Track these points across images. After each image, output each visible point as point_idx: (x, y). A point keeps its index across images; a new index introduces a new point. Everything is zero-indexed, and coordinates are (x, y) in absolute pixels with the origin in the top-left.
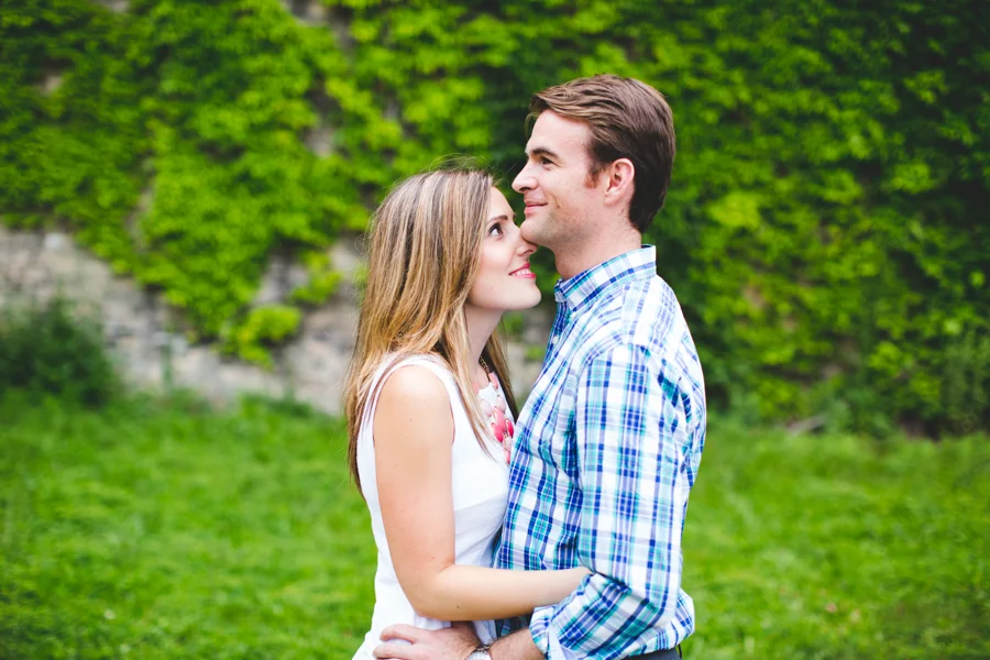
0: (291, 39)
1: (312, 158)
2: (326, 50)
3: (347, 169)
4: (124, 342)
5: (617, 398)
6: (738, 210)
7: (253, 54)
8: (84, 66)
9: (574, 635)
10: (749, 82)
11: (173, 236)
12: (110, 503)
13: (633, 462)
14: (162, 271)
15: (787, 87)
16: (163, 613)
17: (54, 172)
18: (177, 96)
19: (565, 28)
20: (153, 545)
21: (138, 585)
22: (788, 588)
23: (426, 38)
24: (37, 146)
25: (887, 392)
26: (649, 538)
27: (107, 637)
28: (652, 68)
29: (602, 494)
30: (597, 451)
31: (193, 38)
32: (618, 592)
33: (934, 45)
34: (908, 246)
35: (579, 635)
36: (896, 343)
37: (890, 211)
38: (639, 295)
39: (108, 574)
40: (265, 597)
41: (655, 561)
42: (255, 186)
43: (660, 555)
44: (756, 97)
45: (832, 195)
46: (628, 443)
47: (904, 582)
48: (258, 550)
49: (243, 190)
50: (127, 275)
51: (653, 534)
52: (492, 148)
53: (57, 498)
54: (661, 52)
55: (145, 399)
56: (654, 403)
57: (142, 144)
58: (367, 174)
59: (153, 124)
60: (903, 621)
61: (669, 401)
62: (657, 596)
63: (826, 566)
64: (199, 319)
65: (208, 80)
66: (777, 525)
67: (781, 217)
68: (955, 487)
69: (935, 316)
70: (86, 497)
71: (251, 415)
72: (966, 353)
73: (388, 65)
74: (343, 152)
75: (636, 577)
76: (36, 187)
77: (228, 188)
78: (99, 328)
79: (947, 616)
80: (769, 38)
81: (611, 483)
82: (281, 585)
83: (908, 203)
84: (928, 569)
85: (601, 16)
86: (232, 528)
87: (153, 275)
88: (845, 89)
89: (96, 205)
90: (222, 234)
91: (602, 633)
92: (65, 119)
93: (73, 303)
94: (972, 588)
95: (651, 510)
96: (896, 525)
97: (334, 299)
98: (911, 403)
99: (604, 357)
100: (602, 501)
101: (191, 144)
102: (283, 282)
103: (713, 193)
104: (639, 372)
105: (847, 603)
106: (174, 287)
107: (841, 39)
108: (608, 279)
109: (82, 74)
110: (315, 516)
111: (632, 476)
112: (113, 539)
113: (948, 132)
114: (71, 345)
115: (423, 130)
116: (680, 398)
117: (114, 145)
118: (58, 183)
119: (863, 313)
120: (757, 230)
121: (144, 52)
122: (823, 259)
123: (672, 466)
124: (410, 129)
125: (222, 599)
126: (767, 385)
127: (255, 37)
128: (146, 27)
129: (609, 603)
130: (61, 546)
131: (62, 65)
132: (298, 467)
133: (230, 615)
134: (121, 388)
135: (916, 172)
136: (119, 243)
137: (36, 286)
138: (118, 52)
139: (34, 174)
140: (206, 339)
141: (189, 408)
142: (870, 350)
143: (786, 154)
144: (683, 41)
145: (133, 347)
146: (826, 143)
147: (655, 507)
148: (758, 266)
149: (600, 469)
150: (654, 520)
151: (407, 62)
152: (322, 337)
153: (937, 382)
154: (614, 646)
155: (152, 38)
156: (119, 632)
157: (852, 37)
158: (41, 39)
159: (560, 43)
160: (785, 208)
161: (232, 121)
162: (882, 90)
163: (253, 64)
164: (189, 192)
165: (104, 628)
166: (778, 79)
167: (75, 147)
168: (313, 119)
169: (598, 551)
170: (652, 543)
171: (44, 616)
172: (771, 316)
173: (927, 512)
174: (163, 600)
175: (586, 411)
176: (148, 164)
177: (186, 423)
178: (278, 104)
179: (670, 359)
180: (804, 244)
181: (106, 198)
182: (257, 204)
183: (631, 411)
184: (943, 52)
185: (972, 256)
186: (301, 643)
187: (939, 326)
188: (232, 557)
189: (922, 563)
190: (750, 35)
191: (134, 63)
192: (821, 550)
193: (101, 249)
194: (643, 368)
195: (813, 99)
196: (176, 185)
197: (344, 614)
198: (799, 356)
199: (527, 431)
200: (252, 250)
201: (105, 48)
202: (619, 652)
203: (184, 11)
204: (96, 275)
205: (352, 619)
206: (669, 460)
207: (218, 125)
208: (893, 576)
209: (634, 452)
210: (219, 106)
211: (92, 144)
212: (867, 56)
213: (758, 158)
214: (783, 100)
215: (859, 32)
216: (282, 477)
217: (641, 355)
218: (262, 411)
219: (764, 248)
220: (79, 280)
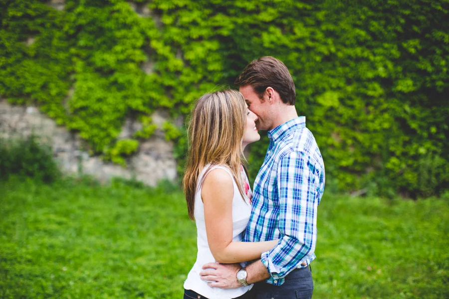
0: (136, 23)
1: (144, 75)
2: (151, 28)
3: (160, 80)
4: (61, 155)
5: (292, 171)
6: (329, 99)
7: (119, 29)
8: (45, 34)
9: (278, 259)
10: (335, 43)
11: (83, 108)
12: (60, 223)
13: (298, 194)
14: (78, 124)
15: (352, 46)
16: (86, 268)
17: (31, 80)
18: (86, 47)
19: (255, 19)
20: (79, 241)
21: (75, 257)
22: (351, 260)
23: (194, 23)
24: (23, 68)
25: (393, 179)
26: (305, 222)
27: (63, 278)
28: (293, 37)
29: (287, 206)
30: (285, 190)
31: (93, 22)
32: (294, 241)
33: (416, 29)
34: (403, 115)
35: (279, 259)
36: (398, 157)
37: (395, 100)
38: (299, 134)
39: (62, 252)
40: (129, 262)
41: (307, 230)
42: (119, 86)
43: (309, 228)
44: (338, 50)
45: (370, 93)
46: (296, 187)
47: (400, 258)
48: (125, 243)
49: (114, 88)
50: (63, 125)
51: (306, 220)
52: (223, 71)
53: (36, 221)
54: (296, 30)
55: (70, 179)
56: (306, 172)
57: (70, 68)
58: (168, 82)
59: (75, 59)
60: (399, 273)
61: (311, 172)
62: (308, 243)
63: (367, 251)
64: (94, 144)
65: (99, 41)
66: (346, 235)
67: (349, 102)
68: (422, 220)
69: (415, 146)
70: (49, 221)
71: (117, 187)
72: (428, 162)
73: (177, 34)
74: (158, 72)
75: (300, 236)
76: (23, 86)
77: (107, 88)
78: (50, 148)
79: (418, 272)
80: (343, 25)
81: (290, 202)
82: (136, 258)
83: (404, 97)
84: (410, 253)
85: (271, 14)
86: (112, 235)
87: (74, 125)
88: (377, 47)
89: (49, 94)
90: (105, 108)
91: (288, 258)
92: (36, 57)
93: (39, 137)
94: (429, 261)
95: (305, 211)
96: (397, 235)
97: (153, 137)
98: (404, 184)
99: (287, 156)
100: (287, 208)
101: (91, 68)
102: (131, 129)
103: (319, 92)
104: (300, 161)
105: (376, 266)
106: (84, 131)
107: (375, 26)
108: (287, 128)
109: (44, 37)
110: (148, 229)
111: (298, 199)
112: (62, 238)
113: (421, 66)
114: (38, 156)
115: (193, 63)
116: (316, 171)
117: (57, 68)
118: (33, 85)
119: (384, 144)
120: (338, 108)
121: (71, 28)
122: (367, 120)
123: (313, 195)
124: (187, 63)
125: (111, 263)
126: (342, 176)
127: (120, 22)
128: (72, 17)
129: (290, 246)
130: (40, 241)
131: (35, 33)
132: (139, 209)
133: (115, 269)
134: (60, 174)
135: (407, 84)
136: (59, 111)
137: (23, 129)
138: (60, 28)
139: (22, 81)
140: (97, 154)
141: (90, 184)
142: (386, 160)
143: (350, 75)
144: (306, 25)
145: (65, 156)
146: (368, 70)
147: (307, 210)
148: (338, 123)
149: (286, 196)
150: (307, 215)
151: (186, 33)
152: (148, 153)
153: (416, 174)
154: (292, 263)
155: (75, 22)
156: (68, 276)
157: (380, 25)
158: (26, 22)
159: (252, 26)
160: (350, 99)
161: (110, 59)
162: (393, 48)
163: (118, 34)
164: (90, 89)
165: (62, 274)
166: (348, 42)
167: (40, 69)
168: (145, 58)
169: (286, 226)
170: (306, 223)
171: (37, 270)
172: (344, 145)
173: (410, 229)
174: (86, 263)
175: (281, 176)
176: (73, 77)
177: (89, 190)
178: (130, 51)
179: (311, 157)
180: (358, 115)
181: (54, 92)
182: (119, 95)
183: (297, 175)
184: (419, 31)
185: (432, 120)
186: (146, 281)
187: (417, 150)
188: (114, 246)
189: (407, 250)
190: (336, 23)
191: (67, 33)
192: (365, 245)
193: (52, 114)
194: (302, 159)
195: (363, 52)
196: (85, 86)
197: (163, 269)
198: (356, 162)
199: (259, 186)
200: (118, 115)
201: (54, 26)
202: (295, 265)
203: (89, 10)
204: (49, 124)
205: (167, 272)
206: (312, 193)
207: (103, 60)
208: (395, 256)
209: (299, 190)
210: (104, 52)
211: (48, 68)
212: (386, 33)
213: (339, 76)
214: (350, 52)
215: (383, 22)
216: (132, 213)
217: (301, 155)
218: (122, 185)
219: (341, 116)
220: (41, 127)
